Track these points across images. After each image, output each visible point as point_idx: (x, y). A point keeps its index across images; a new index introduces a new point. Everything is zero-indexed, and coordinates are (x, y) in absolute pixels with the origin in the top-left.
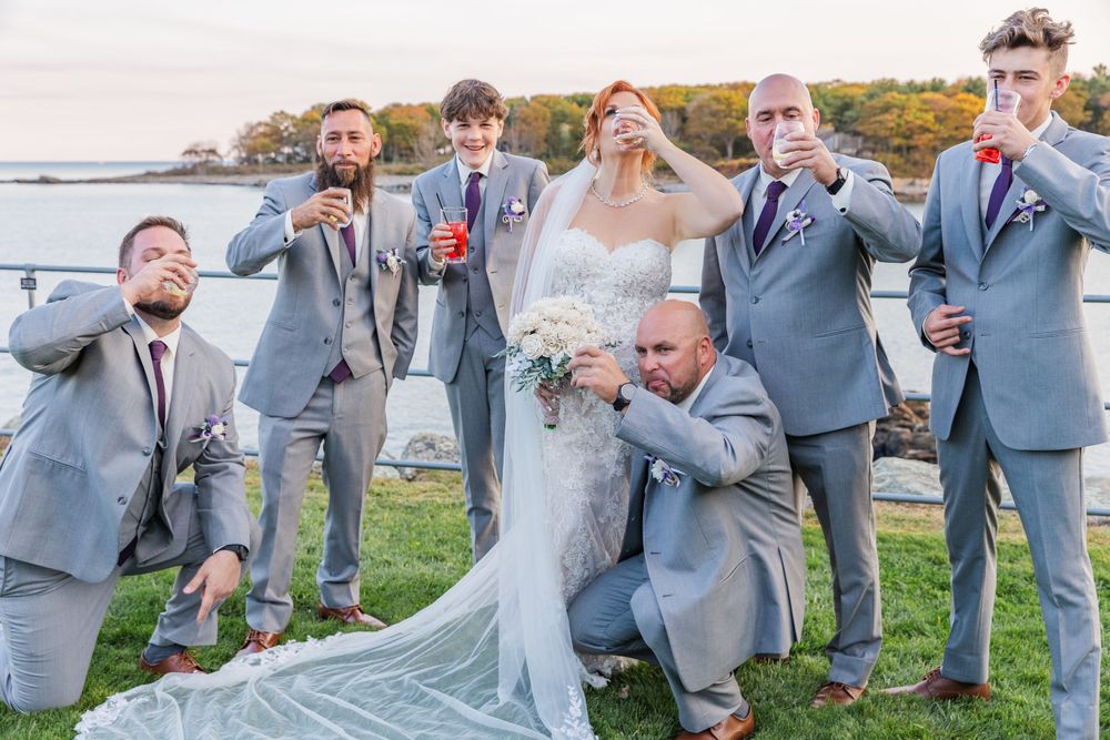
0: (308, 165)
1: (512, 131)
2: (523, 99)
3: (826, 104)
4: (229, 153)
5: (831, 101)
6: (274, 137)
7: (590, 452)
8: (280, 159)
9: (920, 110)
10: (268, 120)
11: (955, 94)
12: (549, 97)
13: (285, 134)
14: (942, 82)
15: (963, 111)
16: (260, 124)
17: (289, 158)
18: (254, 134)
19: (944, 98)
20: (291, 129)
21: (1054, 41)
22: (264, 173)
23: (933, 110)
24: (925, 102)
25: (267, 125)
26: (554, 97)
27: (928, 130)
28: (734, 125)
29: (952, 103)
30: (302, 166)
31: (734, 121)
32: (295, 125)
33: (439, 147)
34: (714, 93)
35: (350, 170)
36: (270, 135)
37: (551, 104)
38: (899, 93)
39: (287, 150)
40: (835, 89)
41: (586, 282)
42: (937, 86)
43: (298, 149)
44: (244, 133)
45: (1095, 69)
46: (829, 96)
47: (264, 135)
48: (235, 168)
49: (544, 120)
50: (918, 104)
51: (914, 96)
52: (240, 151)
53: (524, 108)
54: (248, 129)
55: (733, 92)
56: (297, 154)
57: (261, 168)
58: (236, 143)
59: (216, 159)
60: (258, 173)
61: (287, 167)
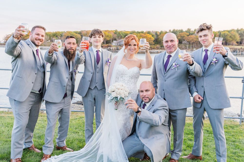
1: (62, 38)
2: (64, 32)
3: (123, 35)
4: (2, 40)
5: (124, 34)
7: (124, 112)
9: (140, 36)
11: (146, 34)
12: (70, 32)
14: (143, 31)
15: (147, 37)
16: (9, 35)
18: (8, 37)
19: (144, 34)
23: (142, 37)
24: (140, 35)
26: (71, 32)
28: (106, 38)
31: (106, 37)
33: (47, 41)
35: (72, 51)
37: (70, 33)
38: (136, 33)
41: (123, 76)
42: (142, 32)
44: (5, 36)
45: (169, 30)
46: (123, 33)
48: (3, 44)
50: (139, 35)
51: (138, 34)
52: (5, 40)
53: (65, 34)
54: (7, 36)
55: (106, 32)
58: (3, 39)
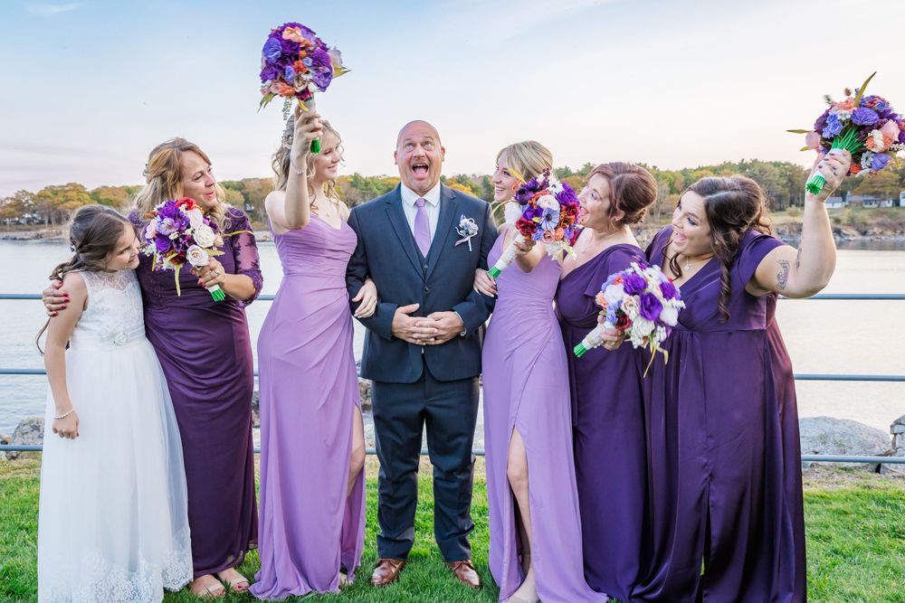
0: (42, 226)
6: (18, 207)
8: (22, 221)
10: (14, 196)
13: (26, 205)
16: (7, 199)
17: (29, 221)
18: (3, 205)
20: (30, 202)
22: (10, 231)
25: (12, 199)
30: (38, 226)
32: (33, 199)
36: (15, 206)
39: (27, 216)
43: (35, 215)
47: (10, 205)
56: (35, 218)
57: (8, 228)
60: (6, 231)
61: (28, 227)
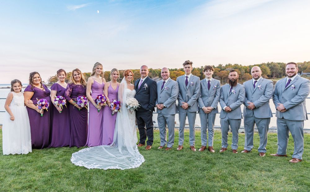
4: (47, 82)
5: (158, 72)
9: (173, 74)
10: (55, 76)
16: (53, 77)
21: (191, 63)
24: (174, 72)
25: (54, 77)
27: (175, 77)
29: (179, 73)
34: (138, 71)
40: (159, 70)
42: (176, 70)
44: (50, 78)
47: (54, 79)
49: (107, 76)
51: (172, 71)
52: (49, 82)
58: (48, 80)
59: (44, 83)
